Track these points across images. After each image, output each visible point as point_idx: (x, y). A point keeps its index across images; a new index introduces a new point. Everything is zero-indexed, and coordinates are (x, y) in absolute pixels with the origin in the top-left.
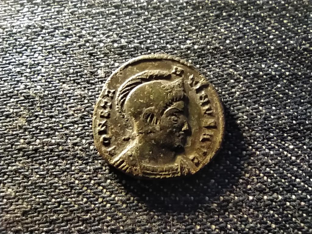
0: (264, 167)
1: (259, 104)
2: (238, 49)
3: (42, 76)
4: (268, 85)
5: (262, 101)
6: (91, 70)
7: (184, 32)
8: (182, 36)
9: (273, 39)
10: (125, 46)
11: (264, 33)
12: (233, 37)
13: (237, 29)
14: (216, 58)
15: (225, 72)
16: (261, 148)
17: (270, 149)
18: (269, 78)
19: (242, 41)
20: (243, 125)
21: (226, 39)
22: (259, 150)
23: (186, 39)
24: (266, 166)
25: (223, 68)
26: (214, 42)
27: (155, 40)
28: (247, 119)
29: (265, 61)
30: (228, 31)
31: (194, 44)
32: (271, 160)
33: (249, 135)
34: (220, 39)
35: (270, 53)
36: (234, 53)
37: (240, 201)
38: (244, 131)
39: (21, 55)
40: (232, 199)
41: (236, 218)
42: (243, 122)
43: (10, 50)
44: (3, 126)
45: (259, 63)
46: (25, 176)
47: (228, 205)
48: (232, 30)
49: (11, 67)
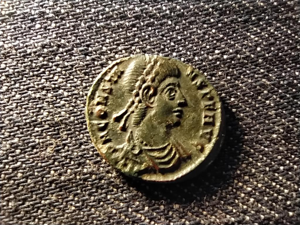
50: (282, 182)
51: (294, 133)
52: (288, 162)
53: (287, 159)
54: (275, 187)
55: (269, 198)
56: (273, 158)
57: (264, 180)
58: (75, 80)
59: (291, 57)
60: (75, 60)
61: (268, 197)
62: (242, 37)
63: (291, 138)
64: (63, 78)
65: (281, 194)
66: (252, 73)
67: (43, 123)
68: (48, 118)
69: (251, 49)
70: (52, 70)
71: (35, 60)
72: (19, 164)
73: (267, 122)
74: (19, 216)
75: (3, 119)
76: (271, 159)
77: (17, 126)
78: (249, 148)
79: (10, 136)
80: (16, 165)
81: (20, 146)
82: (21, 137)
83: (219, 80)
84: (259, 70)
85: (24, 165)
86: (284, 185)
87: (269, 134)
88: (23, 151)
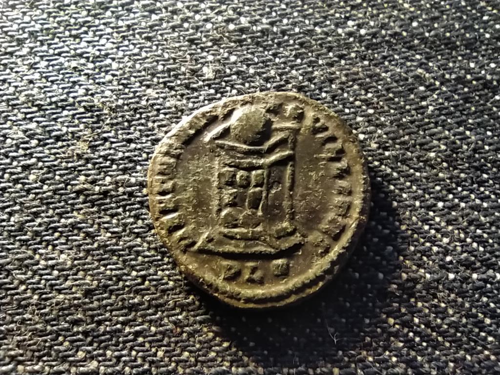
0: (472, 228)
1: (465, 126)
2: (431, 37)
3: (114, 75)
4: (480, 96)
5: (470, 121)
6: (192, 67)
7: (342, 7)
8: (341, 13)
9: (488, 21)
10: (247, 29)
11: (474, 11)
12: (424, 16)
13: (431, 4)
14: (396, 50)
15: (411, 74)
16: (468, 197)
17: (482, 199)
18: (482, 84)
19: (438, 23)
20: (439, 160)
21: (412, 19)
22: (465, 200)
23: (347, 18)
24: (475, 225)
25: (407, 67)
26: (392, 24)
27: (296, 20)
28: (446, 150)
29: (476, 57)
30: (415, 6)
31: (360, 26)
32: (485, 216)
33: (449, 176)
34: (402, 20)
35: (484, 45)
36: (426, 44)
37: (434, 281)
38: (442, 169)
39: (78, 40)
40: (421, 277)
41: (427, 308)
42: (440, 154)
43: (60, 33)
44: (51, 154)
45: (465, 61)
46: (88, 235)
47: (414, 287)
48: (422, 5)
49: (62, 60)
50: (439, 225)
51: (463, 153)
52: (451, 196)
53: (450, 191)
54: (428, 232)
55: (417, 248)
56: (428, 188)
57: (410, 219)
58: (131, 47)
59: (464, 40)
60: (134, 19)
61: (416, 246)
62: (390, 5)
63: (457, 161)
64: (113, 43)
65: (437, 243)
66: (403, 59)
67: (77, 104)
68: (85, 98)
69: (403, 23)
70: (97, 30)
71: (75, 13)
72: (33, 160)
73: (421, 133)
74: (23, 237)
75: (17, 94)
76: (424, 190)
77: (37, 106)
78: (390, 170)
79: (24, 119)
80: (29, 162)
81: (37, 134)
82: (41, 122)
83: (351, 64)
84: (414, 56)
85: (40, 164)
86: (443, 230)
87: (424, 152)
88: (42, 143)
